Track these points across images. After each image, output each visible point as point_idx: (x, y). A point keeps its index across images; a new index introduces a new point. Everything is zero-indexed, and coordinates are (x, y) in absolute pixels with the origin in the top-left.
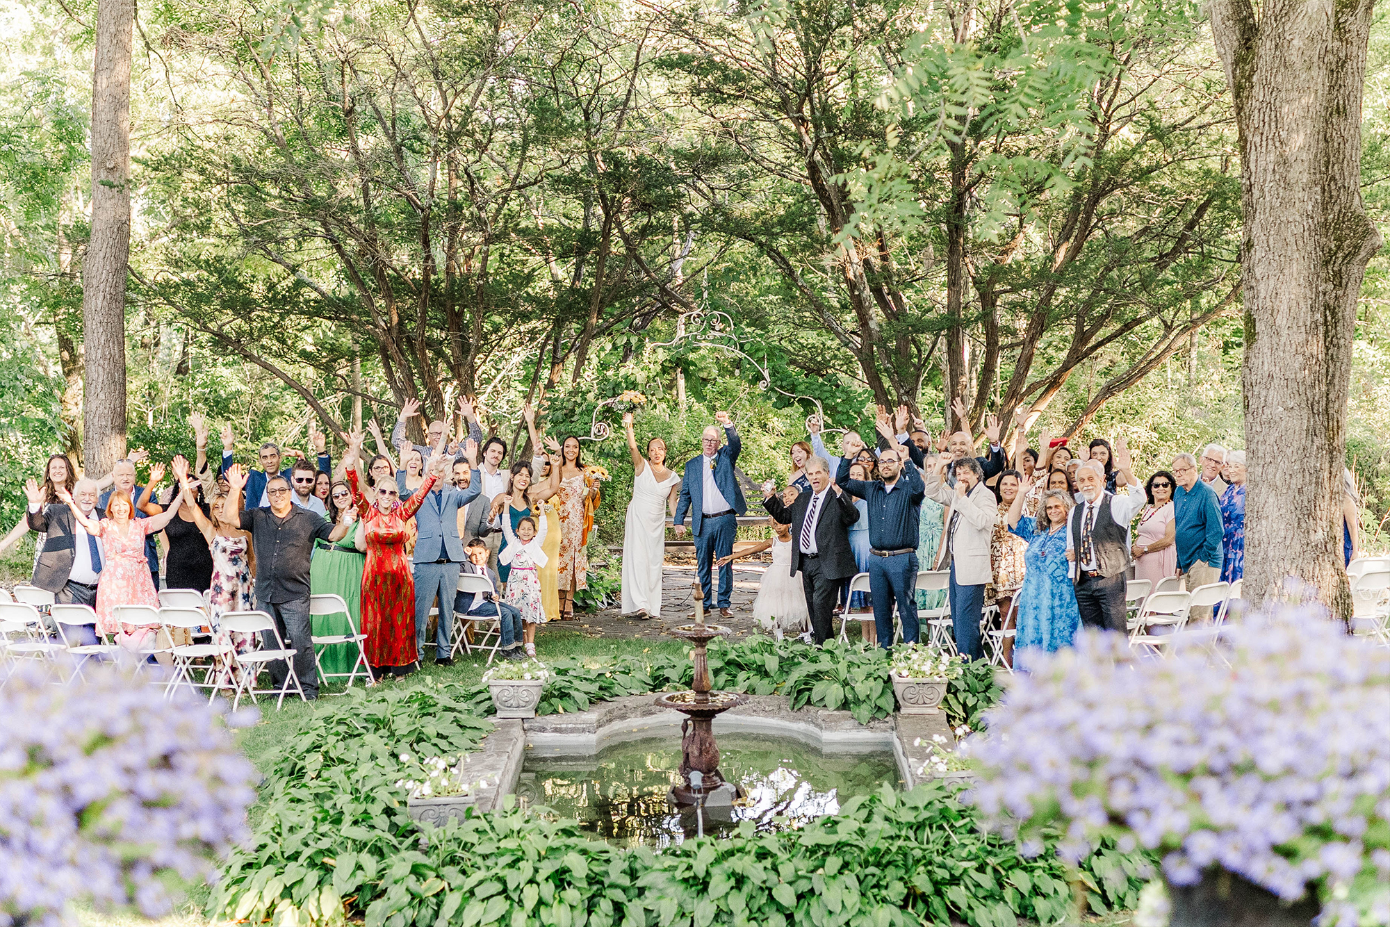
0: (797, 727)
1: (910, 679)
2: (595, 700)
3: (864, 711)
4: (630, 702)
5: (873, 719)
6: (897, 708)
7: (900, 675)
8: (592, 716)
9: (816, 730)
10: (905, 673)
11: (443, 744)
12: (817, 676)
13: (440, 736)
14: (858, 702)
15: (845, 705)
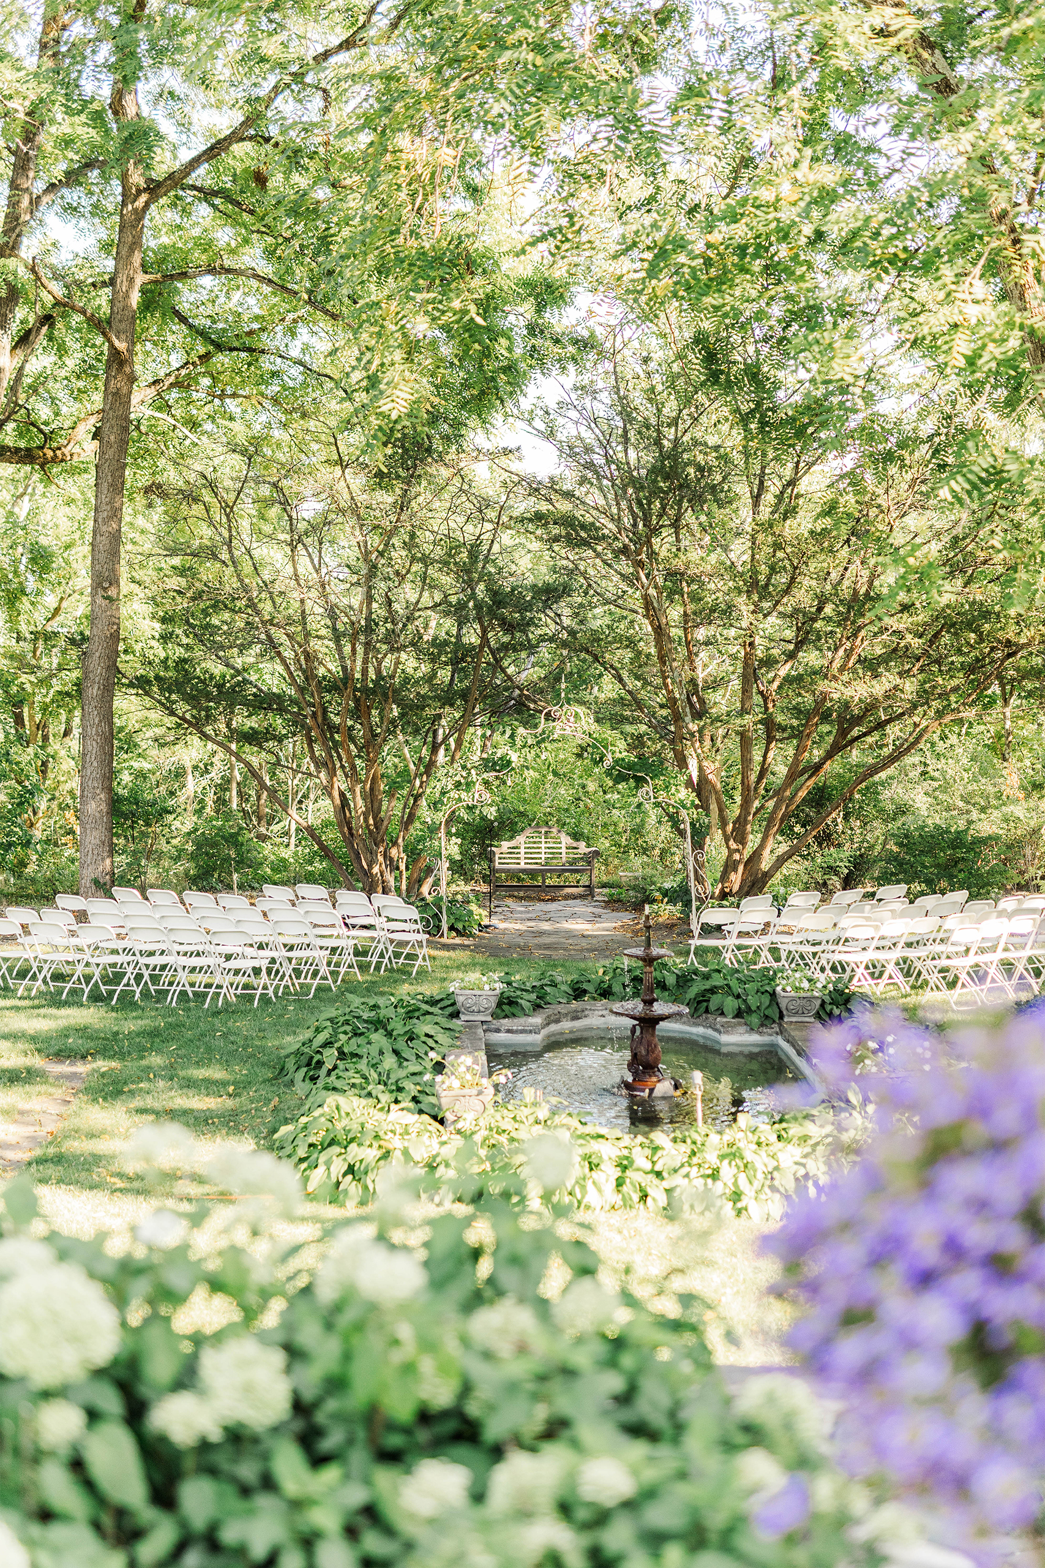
0: (698, 1031)
1: (793, 994)
2: (537, 1007)
3: (755, 1019)
4: (562, 1009)
5: (762, 1025)
6: (781, 1017)
7: (784, 990)
8: (537, 1020)
9: (715, 1034)
10: (789, 989)
11: (430, 1042)
12: (713, 990)
13: (427, 1035)
14: (749, 1011)
15: (739, 1014)
